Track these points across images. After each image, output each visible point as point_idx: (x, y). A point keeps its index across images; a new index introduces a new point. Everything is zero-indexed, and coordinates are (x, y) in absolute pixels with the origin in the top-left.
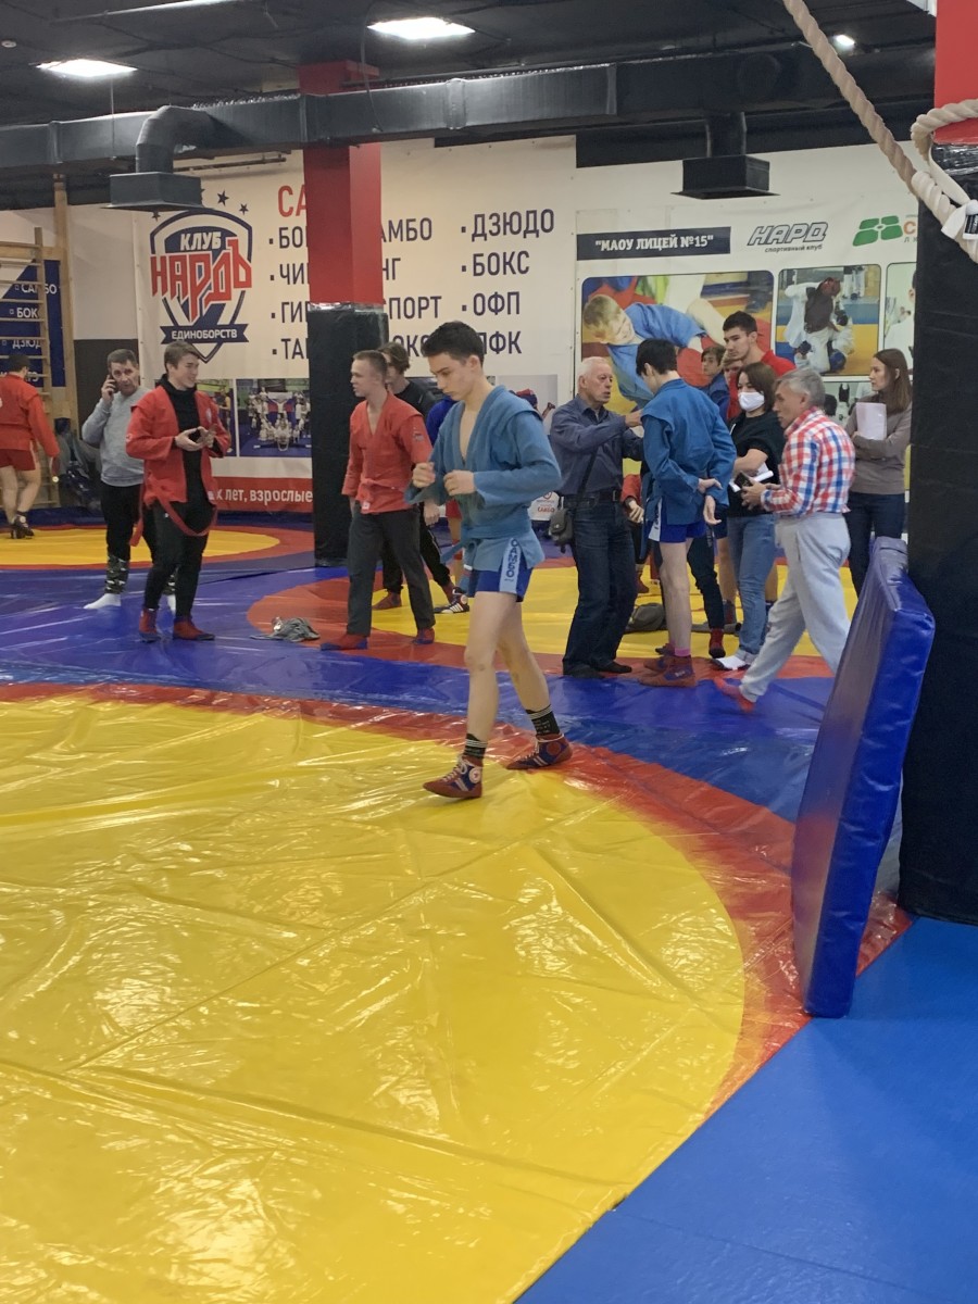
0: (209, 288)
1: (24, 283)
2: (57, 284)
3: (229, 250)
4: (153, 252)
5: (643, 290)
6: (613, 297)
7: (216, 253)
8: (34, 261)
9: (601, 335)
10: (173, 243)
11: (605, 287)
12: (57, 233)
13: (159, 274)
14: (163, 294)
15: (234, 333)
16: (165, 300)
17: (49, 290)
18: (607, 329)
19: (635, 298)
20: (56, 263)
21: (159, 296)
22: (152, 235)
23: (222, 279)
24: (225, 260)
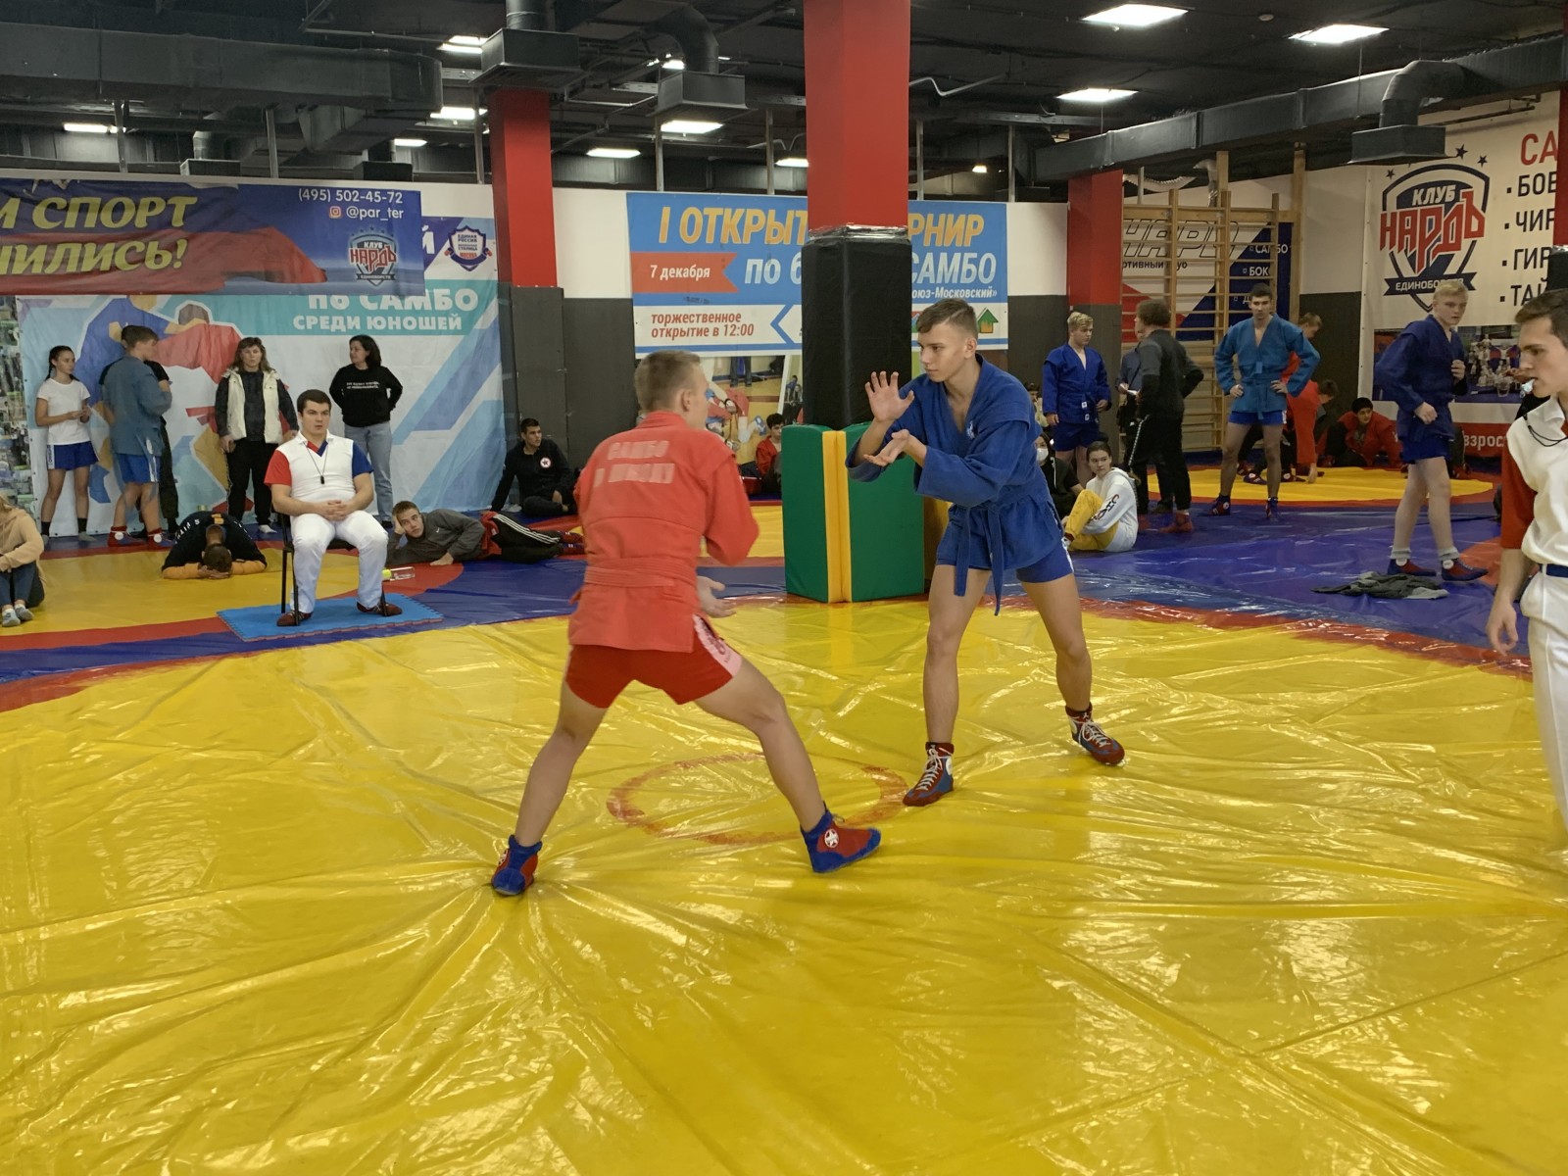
0: (1438, 240)
1: (1257, 244)
2: (1289, 244)
3: (1463, 201)
4: (1384, 209)
7: (1449, 205)
8: (1269, 224)
10: (1405, 199)
12: (1293, 197)
13: (1388, 229)
14: (1392, 245)
16: (1392, 254)
17: (1281, 250)
20: (1290, 225)
21: (1387, 250)
22: (1385, 193)
23: (1452, 231)
24: (1458, 212)
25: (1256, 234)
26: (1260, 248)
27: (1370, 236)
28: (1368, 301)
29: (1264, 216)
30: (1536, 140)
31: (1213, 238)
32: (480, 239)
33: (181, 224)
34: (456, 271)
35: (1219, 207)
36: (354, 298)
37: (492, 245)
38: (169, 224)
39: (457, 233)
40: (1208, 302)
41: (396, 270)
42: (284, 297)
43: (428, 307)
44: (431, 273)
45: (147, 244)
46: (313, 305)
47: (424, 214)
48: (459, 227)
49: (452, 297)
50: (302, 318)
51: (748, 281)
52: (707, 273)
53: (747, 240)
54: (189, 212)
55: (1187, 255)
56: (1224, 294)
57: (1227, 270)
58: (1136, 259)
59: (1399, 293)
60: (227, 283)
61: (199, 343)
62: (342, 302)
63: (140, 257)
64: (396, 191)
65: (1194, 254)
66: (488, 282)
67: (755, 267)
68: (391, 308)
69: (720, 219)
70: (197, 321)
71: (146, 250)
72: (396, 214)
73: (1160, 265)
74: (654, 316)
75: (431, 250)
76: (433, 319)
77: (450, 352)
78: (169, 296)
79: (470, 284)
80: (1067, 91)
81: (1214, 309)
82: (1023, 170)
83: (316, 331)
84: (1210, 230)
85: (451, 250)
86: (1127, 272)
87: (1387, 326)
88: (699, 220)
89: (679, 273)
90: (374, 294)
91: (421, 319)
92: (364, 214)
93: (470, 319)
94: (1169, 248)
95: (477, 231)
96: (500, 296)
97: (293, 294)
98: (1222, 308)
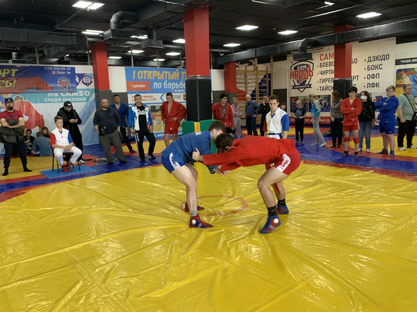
0: (303, 77)
1: (264, 78)
2: (270, 78)
3: (308, 69)
4: (291, 70)
5: (413, 71)
6: (405, 73)
7: (305, 69)
8: (266, 74)
9: (401, 82)
10: (296, 68)
11: (403, 71)
12: (271, 68)
13: (292, 75)
14: (293, 79)
15: (309, 86)
16: (293, 80)
17: (269, 80)
18: (403, 81)
19: (411, 73)
20: (270, 74)
21: (292, 79)
22: (291, 67)
23: (306, 75)
24: (307, 71)
25: (263, 76)
26: (264, 79)
27: (288, 76)
28: (288, 91)
29: (265, 72)
30: (323, 55)
31: (255, 77)
32: (90, 79)
33: (14, 76)
34: (84, 87)
35: (256, 70)
36: (59, 93)
37: (93, 80)
38: (11, 76)
39: (84, 77)
40: (254, 92)
41: (70, 87)
42: (42, 94)
43: (78, 95)
44: (78, 87)
45: (5, 81)
46: (49, 96)
47: (76, 73)
48: (85, 76)
49: (83, 93)
50: (46, 99)
51: (154, 88)
52: (144, 86)
53: (153, 78)
54: (16, 73)
55: (250, 81)
56: (258, 90)
57: (258, 84)
58: (239, 82)
59: (295, 89)
60: (27, 91)
61: (20, 106)
62: (56, 95)
63: (3, 85)
64: (69, 67)
65: (251, 81)
66: (92, 89)
67: (155, 84)
68: (69, 96)
69: (147, 73)
70: (19, 100)
71: (5, 83)
72: (69, 73)
73: (244, 83)
74: (132, 96)
75: (78, 81)
76: (79, 98)
77: (83, 107)
78: (12, 94)
79: (88, 90)
80: (226, 44)
81: (255, 93)
82: (214, 62)
83: (50, 102)
84: (254, 75)
85: (83, 81)
86: (237, 85)
87: (293, 96)
88: (142, 74)
89: (138, 86)
90: (64, 93)
91: (76, 98)
92: (61, 73)
93: (88, 98)
94: (246, 79)
95: (89, 77)
96: (95, 92)
97: (44, 93)
98: (257, 93)
